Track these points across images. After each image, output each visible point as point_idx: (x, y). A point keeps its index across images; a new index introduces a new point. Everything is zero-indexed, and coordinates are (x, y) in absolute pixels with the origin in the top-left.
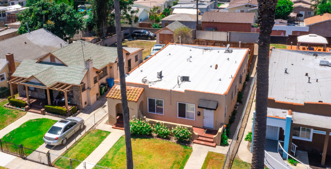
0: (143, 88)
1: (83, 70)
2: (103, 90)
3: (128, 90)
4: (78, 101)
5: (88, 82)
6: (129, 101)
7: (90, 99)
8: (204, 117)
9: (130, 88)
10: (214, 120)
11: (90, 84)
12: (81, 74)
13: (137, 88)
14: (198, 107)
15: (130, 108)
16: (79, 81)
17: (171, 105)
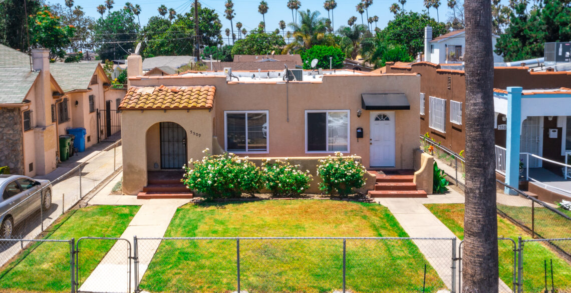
0: (213, 87)
1: (25, 74)
2: (67, 147)
3: (176, 93)
4: (13, 156)
5: (37, 107)
6: (188, 112)
7: (44, 156)
8: (371, 140)
9: (177, 88)
10: (396, 143)
11: (44, 114)
12: (20, 83)
13: (198, 88)
14: (359, 116)
15: (191, 131)
16: (18, 96)
17: (288, 122)
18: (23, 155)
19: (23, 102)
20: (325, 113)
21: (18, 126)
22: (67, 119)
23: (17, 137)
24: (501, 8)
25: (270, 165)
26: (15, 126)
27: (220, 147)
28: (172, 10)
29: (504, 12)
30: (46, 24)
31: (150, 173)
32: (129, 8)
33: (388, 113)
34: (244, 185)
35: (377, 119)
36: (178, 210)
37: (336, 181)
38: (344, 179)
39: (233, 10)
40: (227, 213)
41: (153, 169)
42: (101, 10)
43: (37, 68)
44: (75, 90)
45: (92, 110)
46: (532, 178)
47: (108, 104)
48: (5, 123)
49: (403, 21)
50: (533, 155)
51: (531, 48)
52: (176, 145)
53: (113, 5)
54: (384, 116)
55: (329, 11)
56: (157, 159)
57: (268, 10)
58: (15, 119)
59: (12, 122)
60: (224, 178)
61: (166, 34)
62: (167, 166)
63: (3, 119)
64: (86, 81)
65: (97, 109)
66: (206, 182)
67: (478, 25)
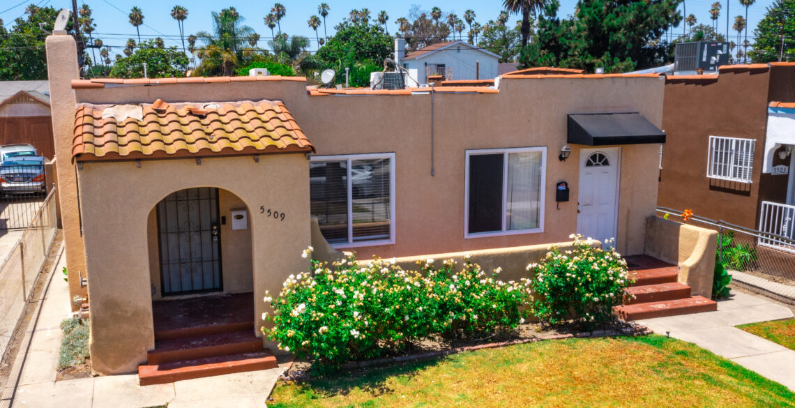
0: (277, 102)
3: (202, 117)
6: (257, 161)
8: (578, 204)
10: (620, 207)
14: (561, 158)
15: (262, 208)
17: (432, 175)
20: (502, 156)
33: (609, 151)
35: (589, 164)
54: (602, 157)
62: (175, 288)
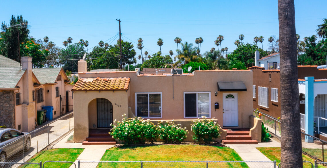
0: (128, 78)
1: (17, 71)
2: (42, 117)
3: (106, 81)
4: (9, 120)
5: (24, 92)
6: (113, 92)
7: (27, 120)
8: (223, 110)
9: (107, 79)
10: (239, 112)
11: (28, 96)
12: (14, 77)
13: (120, 78)
14: (216, 96)
15: (115, 104)
16: (12, 84)
17: (173, 99)
18: (15, 120)
19: (15, 87)
20: (195, 94)
21: (12, 102)
22: (42, 101)
23: (11, 109)
24: (300, 42)
25: (163, 124)
26: (10, 102)
27: (132, 114)
28: (106, 44)
29: (301, 45)
30: (32, 48)
31: (90, 130)
32: (82, 42)
33: (234, 94)
34: (147, 136)
35: (227, 97)
36: (107, 151)
37: (203, 133)
38: (207, 132)
39: (142, 44)
40: (136, 152)
41: (92, 128)
42: (65, 44)
43: (24, 68)
44: (47, 83)
45: (57, 96)
46: (321, 132)
47: (67, 93)
48: (4, 100)
49: (243, 49)
50: (322, 118)
51: (318, 62)
52: (106, 113)
53: (72, 41)
54: (231, 95)
55: (198, 44)
56: (95, 121)
57: (163, 44)
58: (11, 98)
59: (8, 99)
60: (135, 131)
61: (103, 57)
62: (101, 126)
63: (3, 98)
64: (54, 78)
65: (61, 95)
66: (124, 134)
67: (287, 18)
